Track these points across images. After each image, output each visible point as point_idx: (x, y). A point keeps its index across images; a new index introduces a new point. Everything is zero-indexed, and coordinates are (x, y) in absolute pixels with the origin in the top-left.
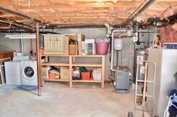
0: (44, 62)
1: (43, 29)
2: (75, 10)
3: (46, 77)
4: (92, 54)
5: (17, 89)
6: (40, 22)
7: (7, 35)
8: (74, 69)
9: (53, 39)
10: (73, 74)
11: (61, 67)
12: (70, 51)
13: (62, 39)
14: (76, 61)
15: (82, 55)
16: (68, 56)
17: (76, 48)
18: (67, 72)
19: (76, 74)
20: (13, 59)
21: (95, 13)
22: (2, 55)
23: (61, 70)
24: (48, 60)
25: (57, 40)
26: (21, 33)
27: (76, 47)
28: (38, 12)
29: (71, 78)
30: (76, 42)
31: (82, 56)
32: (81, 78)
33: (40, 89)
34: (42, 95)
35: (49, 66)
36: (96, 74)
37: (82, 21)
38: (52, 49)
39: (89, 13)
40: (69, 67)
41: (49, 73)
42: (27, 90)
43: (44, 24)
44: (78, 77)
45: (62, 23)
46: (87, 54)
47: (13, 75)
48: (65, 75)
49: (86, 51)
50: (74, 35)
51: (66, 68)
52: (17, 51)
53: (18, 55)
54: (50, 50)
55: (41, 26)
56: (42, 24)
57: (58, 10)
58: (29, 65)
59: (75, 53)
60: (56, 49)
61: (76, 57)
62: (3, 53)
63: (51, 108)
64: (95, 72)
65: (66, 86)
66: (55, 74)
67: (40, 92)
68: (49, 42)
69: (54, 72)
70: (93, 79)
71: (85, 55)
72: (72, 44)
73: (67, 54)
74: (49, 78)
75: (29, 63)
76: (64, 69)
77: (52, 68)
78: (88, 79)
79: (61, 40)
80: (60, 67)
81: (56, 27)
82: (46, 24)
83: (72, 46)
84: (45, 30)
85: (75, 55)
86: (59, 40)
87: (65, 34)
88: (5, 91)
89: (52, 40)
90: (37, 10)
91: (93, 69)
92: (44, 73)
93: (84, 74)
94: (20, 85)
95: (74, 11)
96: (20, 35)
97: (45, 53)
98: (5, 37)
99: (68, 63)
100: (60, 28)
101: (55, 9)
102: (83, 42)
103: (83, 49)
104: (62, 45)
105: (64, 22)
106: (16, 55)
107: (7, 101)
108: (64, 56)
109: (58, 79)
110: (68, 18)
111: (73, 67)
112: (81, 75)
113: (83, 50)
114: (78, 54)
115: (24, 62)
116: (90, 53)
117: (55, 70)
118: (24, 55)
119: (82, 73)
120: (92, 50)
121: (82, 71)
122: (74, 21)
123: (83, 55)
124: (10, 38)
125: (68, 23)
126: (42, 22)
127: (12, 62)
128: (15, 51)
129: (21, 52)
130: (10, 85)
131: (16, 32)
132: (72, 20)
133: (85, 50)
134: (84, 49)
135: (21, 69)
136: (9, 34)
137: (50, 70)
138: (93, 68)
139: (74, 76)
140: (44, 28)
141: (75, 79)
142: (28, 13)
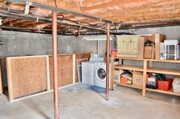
0: (118, 64)
1: (116, 30)
2: (144, 4)
3: (118, 81)
4: (174, 59)
5: (89, 89)
6: (110, 22)
7: (84, 37)
8: (149, 75)
9: (126, 40)
10: (147, 81)
11: (134, 72)
12: (145, 55)
13: (136, 40)
14: (152, 66)
15: (160, 59)
16: (142, 60)
17: (153, 51)
18: (140, 79)
19: (151, 82)
20: (90, 59)
21: (174, 5)
22: (80, 56)
23: (134, 75)
24: (122, 63)
25: (131, 42)
26: (98, 35)
27: (152, 49)
28: (105, 12)
29: (144, 86)
30: (153, 44)
31: (160, 61)
32: (157, 87)
33: (107, 93)
34: (109, 100)
35: (121, 69)
36: (178, 84)
37: (159, 17)
38: (125, 51)
39: (165, 6)
40: (142, 72)
41: (121, 77)
42: (97, 92)
43: (116, 24)
44: (153, 85)
45: (136, 22)
46: (167, 59)
47: (88, 75)
48: (138, 81)
49: (165, 55)
50: (151, 35)
51: (140, 73)
52: (94, 52)
53: (94, 56)
54: (123, 52)
55: (114, 27)
56: (113, 25)
57: (123, 6)
58: (102, 67)
59: (152, 57)
60: (129, 51)
61: (153, 62)
62: (81, 54)
63: (114, 116)
64: (175, 83)
65: (138, 94)
66: (126, 79)
67: (108, 96)
68: (122, 43)
69: (126, 76)
70: (172, 91)
71: (164, 59)
72: (148, 46)
73: (141, 58)
74: (121, 82)
75: (102, 64)
76: (137, 74)
77: (125, 72)
78: (166, 90)
79: (136, 42)
80: (132, 71)
81: (130, 27)
82: (117, 24)
83: (148, 48)
84: (119, 31)
85: (151, 59)
86: (133, 42)
87: (141, 34)
88: (79, 89)
89: (126, 42)
90: (103, 10)
91: (174, 78)
92: (115, 76)
93: (162, 83)
94: (93, 86)
95: (144, 6)
96: (96, 37)
97: (118, 55)
98: (83, 39)
99: (142, 67)
100: (135, 27)
101: (120, 5)
102: (161, 43)
103: (161, 52)
104: (136, 46)
105: (137, 21)
106: (93, 56)
107: (77, 100)
108: (138, 59)
109: (130, 84)
110: (141, 15)
111: (148, 73)
112: (157, 84)
113: (162, 54)
114: (155, 58)
115: (98, 63)
116: (171, 58)
117: (128, 75)
118: (100, 57)
119: (159, 82)
120: (174, 54)
121: (159, 80)
122: (150, 19)
123: (162, 60)
124: (87, 40)
125: (143, 21)
126: (112, 23)
127: (89, 62)
128: (92, 52)
129: (97, 53)
130: (85, 84)
131: (94, 34)
132: (146, 18)
133: (163, 54)
134: (163, 52)
135: (95, 70)
136: (85, 37)
137: (122, 74)
138: (173, 76)
139: (148, 84)
140: (118, 29)
141: (149, 87)
142: (96, 14)
